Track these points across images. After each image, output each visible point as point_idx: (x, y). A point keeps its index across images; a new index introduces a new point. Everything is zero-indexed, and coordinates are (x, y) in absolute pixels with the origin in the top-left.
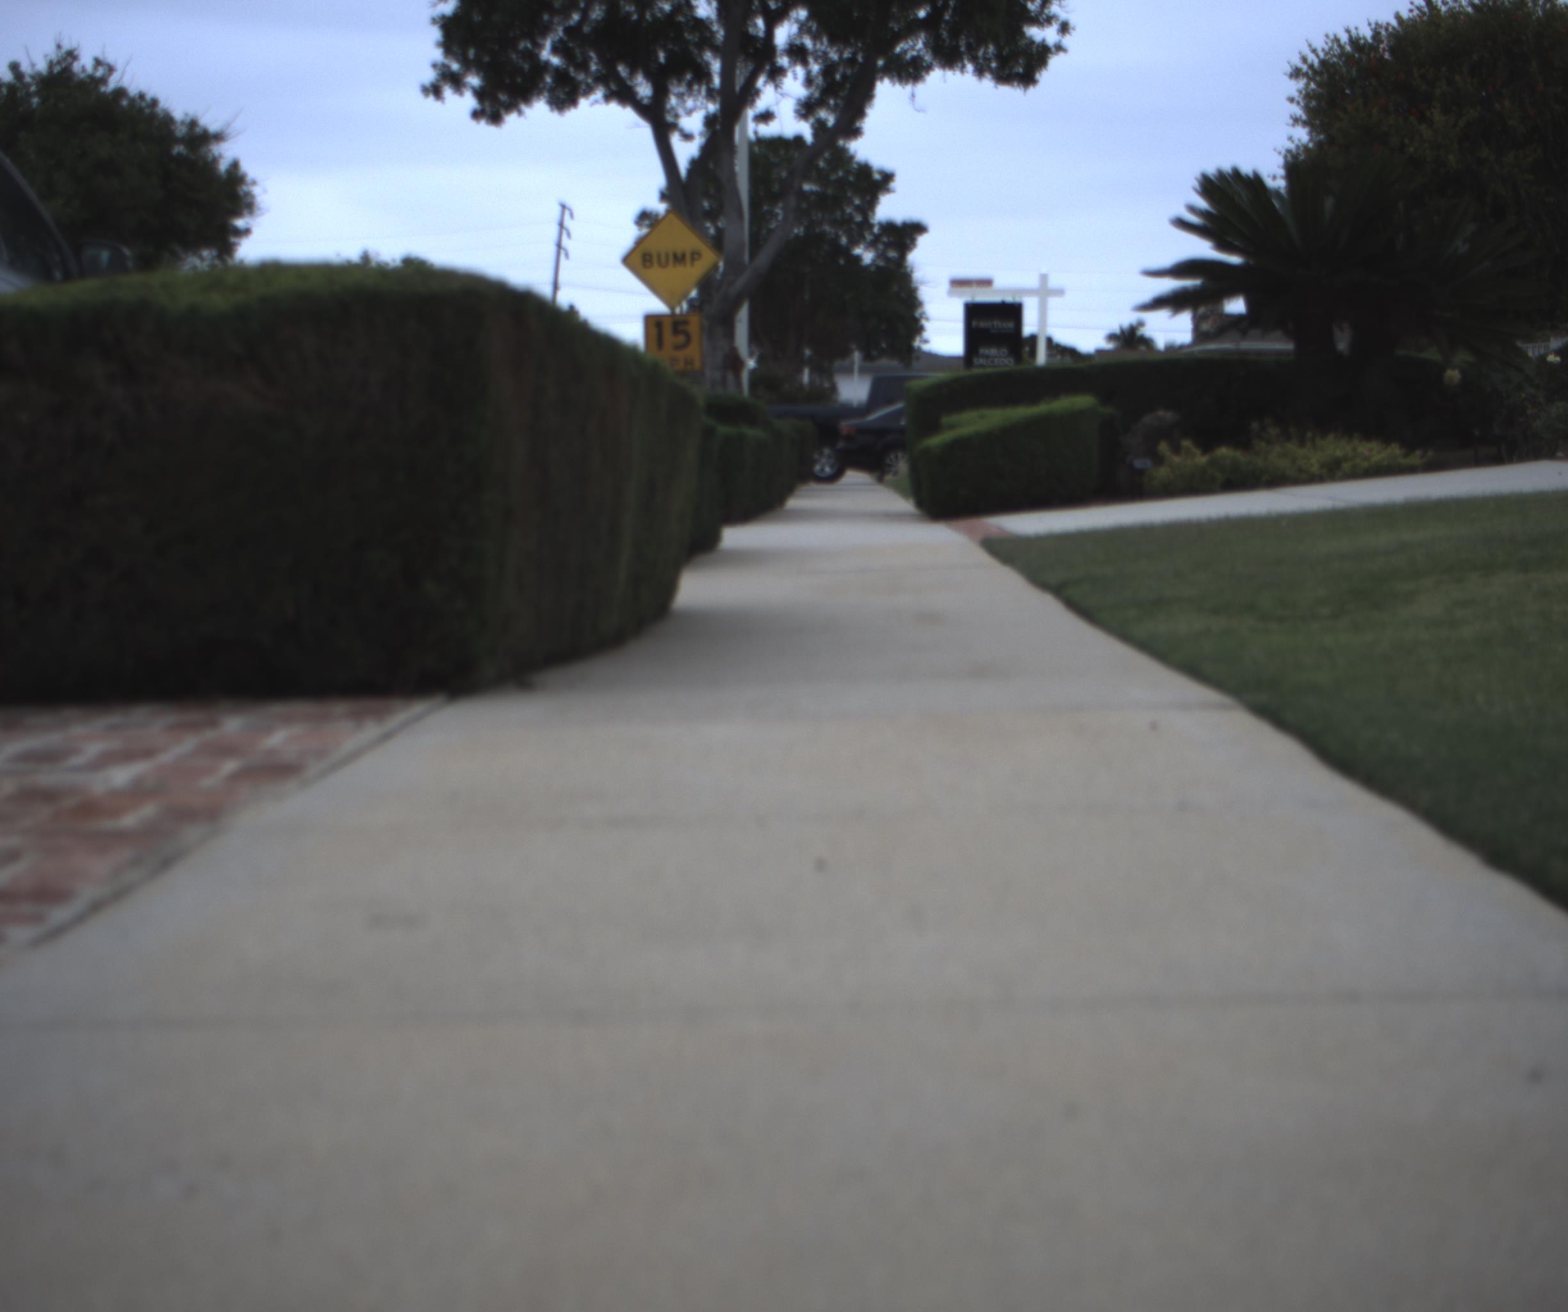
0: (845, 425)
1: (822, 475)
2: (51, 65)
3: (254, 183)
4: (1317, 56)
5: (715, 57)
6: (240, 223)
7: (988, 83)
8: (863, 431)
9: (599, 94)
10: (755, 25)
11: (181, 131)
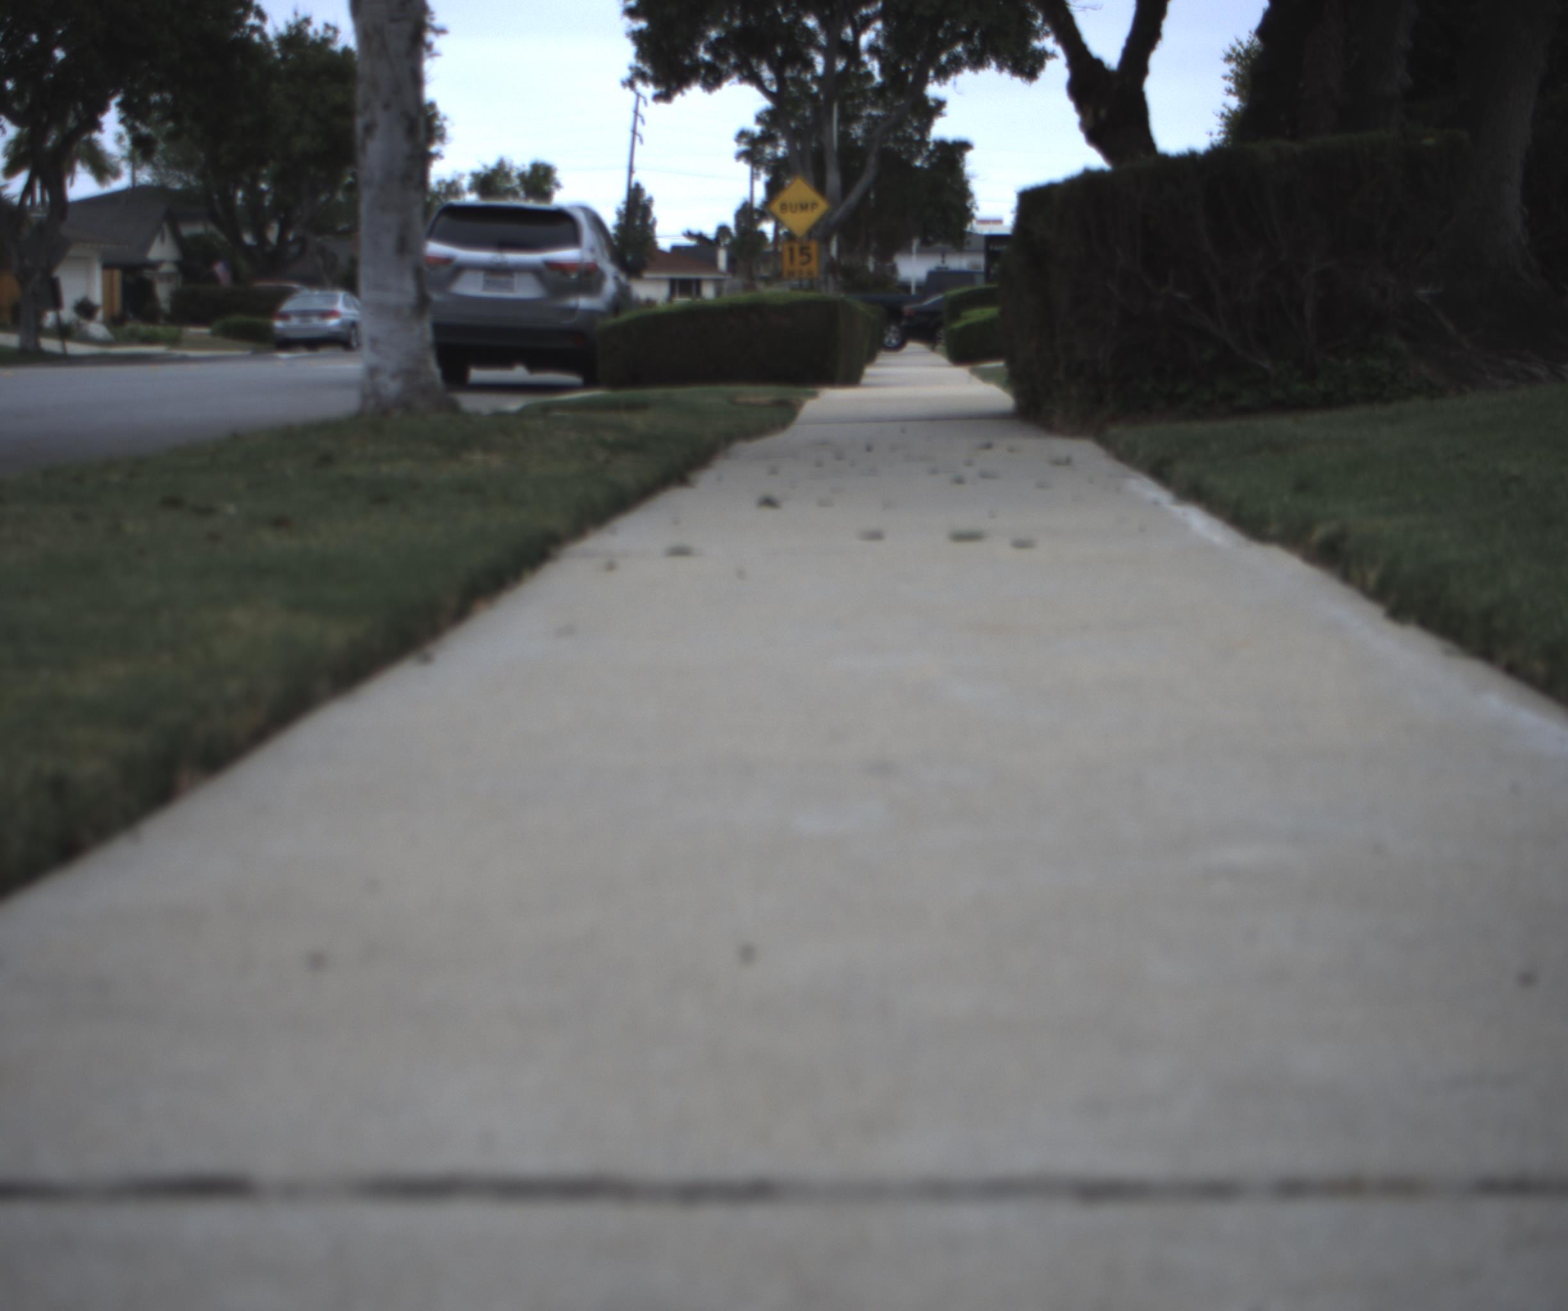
0: (908, 308)
1: (890, 346)
2: (290, 27)
3: (445, 119)
4: (1242, 47)
5: (817, 54)
6: (434, 149)
7: (1006, 75)
8: (920, 313)
9: (735, 79)
10: (846, 34)
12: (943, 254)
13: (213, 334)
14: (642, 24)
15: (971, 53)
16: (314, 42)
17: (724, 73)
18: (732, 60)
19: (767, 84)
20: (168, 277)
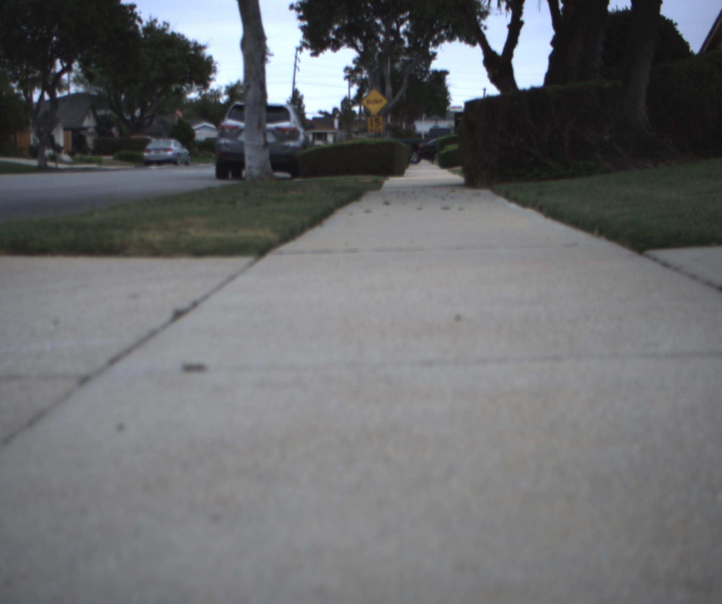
0: (421, 145)
1: (414, 162)
2: (148, 24)
3: (216, 63)
5: (381, 34)
6: (210, 77)
7: (463, 44)
8: (427, 147)
9: (345, 46)
10: (394, 26)
11: (192, 46)
12: (436, 121)
13: (114, 159)
14: (306, 23)
15: (448, 34)
16: (158, 30)
17: (341, 43)
18: (344, 38)
19: (359, 48)
20: (92, 134)
